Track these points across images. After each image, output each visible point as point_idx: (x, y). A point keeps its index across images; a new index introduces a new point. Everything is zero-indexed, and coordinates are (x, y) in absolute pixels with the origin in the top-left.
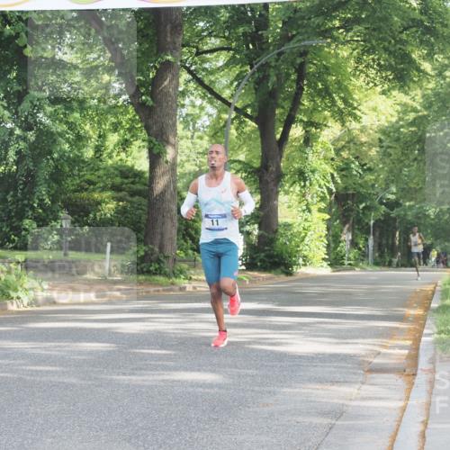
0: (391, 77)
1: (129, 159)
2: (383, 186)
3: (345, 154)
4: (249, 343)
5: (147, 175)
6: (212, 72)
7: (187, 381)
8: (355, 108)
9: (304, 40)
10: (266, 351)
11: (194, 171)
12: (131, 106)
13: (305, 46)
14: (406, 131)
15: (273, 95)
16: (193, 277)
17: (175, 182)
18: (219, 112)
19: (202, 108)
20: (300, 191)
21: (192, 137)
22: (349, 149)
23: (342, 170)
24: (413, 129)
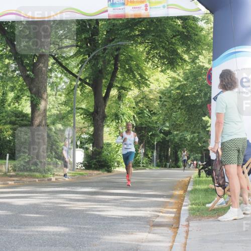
0: (166, 63)
1: (20, 106)
2: (162, 123)
3: (141, 105)
4: (86, 210)
5: (30, 116)
6: (67, 59)
7: (50, 232)
8: (147, 80)
9: (118, 42)
10: (95, 215)
11: (57, 113)
12: (21, 78)
13: (119, 45)
14: (174, 92)
15: (100, 71)
16: (55, 173)
17: (46, 120)
18: (71, 81)
19: (61, 79)
20: (116, 125)
21: (56, 95)
22: (143, 102)
23: (139, 114)
24: (178, 91)
